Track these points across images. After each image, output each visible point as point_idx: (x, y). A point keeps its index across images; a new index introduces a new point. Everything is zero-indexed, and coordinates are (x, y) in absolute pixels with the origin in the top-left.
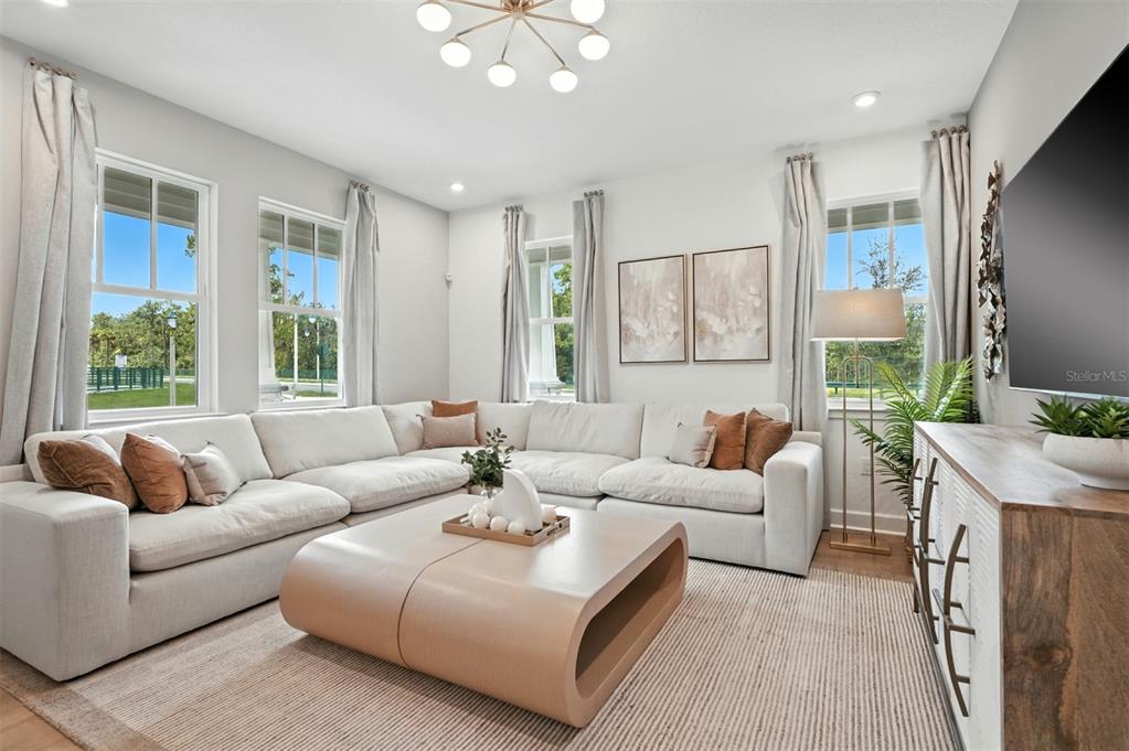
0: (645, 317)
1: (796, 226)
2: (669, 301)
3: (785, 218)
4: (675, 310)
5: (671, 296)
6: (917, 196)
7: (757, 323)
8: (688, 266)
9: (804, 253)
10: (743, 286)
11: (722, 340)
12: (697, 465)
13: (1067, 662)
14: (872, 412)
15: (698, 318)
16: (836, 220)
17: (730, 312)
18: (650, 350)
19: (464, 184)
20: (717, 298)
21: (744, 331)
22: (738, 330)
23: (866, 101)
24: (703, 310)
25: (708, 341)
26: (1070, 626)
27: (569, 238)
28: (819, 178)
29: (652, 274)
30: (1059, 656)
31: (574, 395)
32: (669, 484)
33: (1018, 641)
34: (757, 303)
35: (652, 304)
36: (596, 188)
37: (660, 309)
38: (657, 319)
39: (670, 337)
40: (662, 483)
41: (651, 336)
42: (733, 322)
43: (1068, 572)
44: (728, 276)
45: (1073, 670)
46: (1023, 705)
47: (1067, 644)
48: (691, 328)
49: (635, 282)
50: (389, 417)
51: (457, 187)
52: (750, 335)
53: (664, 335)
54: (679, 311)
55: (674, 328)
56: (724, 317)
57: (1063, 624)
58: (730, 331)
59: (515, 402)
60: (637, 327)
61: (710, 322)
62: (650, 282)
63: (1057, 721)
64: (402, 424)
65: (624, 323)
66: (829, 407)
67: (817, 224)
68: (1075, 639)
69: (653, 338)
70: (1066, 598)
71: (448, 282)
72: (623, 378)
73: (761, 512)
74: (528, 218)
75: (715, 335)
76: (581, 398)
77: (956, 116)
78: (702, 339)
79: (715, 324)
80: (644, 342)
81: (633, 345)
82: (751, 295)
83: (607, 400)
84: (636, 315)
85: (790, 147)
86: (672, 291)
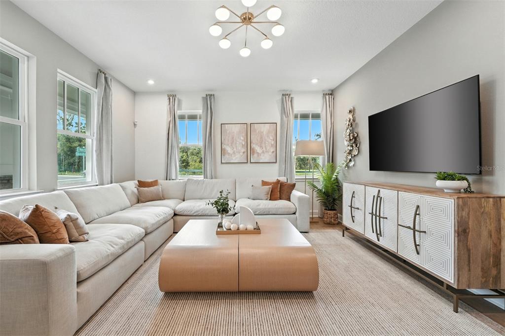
0: (232, 145)
1: (286, 117)
2: (241, 140)
3: (282, 113)
4: (243, 143)
5: (242, 138)
6: (320, 112)
7: (272, 149)
8: (249, 128)
9: (289, 127)
10: (268, 136)
11: (260, 155)
12: (267, 199)
13: (469, 231)
14: (313, 179)
15: (252, 147)
16: (296, 117)
17: (263, 145)
18: (234, 158)
19: (155, 81)
20: (259, 140)
21: (268, 152)
22: (266, 152)
23: (315, 81)
24: (254, 144)
25: (256, 155)
26: (470, 224)
27: (199, 111)
28: (293, 102)
29: (235, 129)
30: (467, 231)
31: (203, 176)
32: (263, 207)
33: (460, 229)
34: (273, 143)
35: (235, 141)
36: (212, 93)
37: (238, 143)
38: (236, 146)
39: (241, 154)
40: (261, 207)
41: (234, 153)
42: (264, 149)
43: (469, 211)
44: (263, 132)
45: (470, 233)
46: (461, 244)
47: (469, 228)
48: (250, 151)
49: (228, 132)
50: (124, 188)
51: (151, 82)
52: (270, 153)
53: (239, 153)
54: (245, 144)
55: (243, 150)
56: (261, 147)
57: (468, 223)
58: (263, 152)
59: (173, 180)
60: (229, 149)
61: (256, 148)
62: (234, 132)
63: (467, 246)
64: (129, 192)
65: (223, 147)
66: (296, 178)
67: (292, 117)
68: (470, 226)
69: (235, 153)
70: (469, 217)
71: (135, 125)
72: (222, 169)
73: (294, 213)
74: (179, 101)
75: (258, 153)
76: (206, 177)
77: (329, 90)
78: (253, 155)
79: (258, 149)
80: (231, 155)
81: (227, 156)
82: (270, 140)
83: (216, 178)
84: (228, 145)
85: (284, 90)
86: (243, 136)
